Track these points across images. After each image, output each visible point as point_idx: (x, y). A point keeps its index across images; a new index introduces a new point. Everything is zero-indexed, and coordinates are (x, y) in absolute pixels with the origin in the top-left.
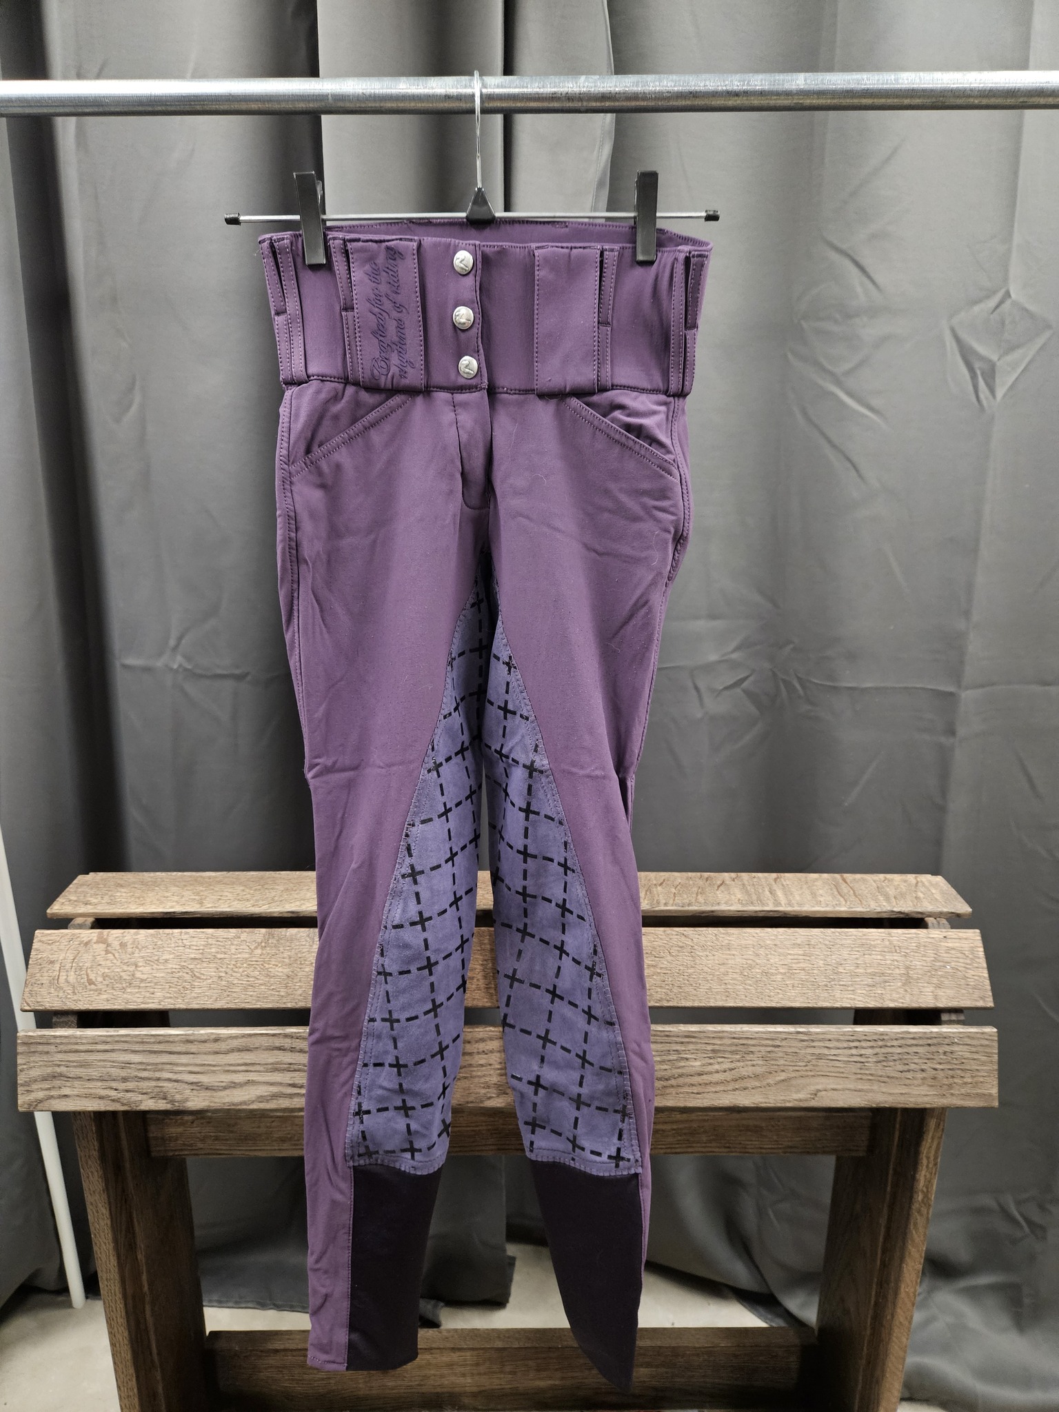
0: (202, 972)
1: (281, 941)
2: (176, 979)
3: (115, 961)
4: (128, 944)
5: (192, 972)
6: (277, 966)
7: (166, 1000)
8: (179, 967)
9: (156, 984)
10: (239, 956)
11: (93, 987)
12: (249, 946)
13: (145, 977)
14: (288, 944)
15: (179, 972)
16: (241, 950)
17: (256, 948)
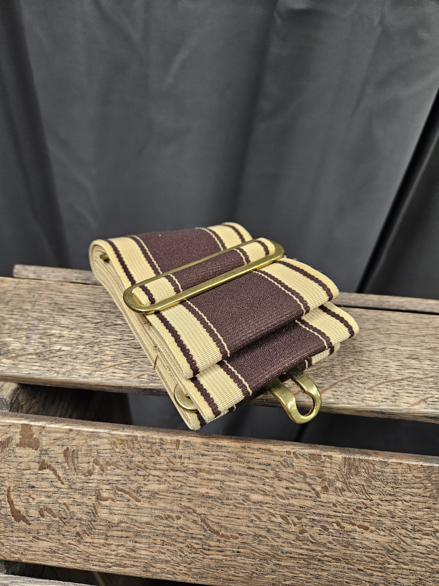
0: (224, 523)
1: (374, 483)
2: (174, 531)
3: (59, 484)
4: (79, 453)
5: (203, 520)
6: (367, 529)
7: (158, 565)
8: (179, 509)
9: (137, 534)
10: (292, 501)
11: (22, 524)
12: (310, 485)
13: (116, 519)
14: (388, 489)
15: (178, 518)
16: (297, 491)
17: (325, 489)
